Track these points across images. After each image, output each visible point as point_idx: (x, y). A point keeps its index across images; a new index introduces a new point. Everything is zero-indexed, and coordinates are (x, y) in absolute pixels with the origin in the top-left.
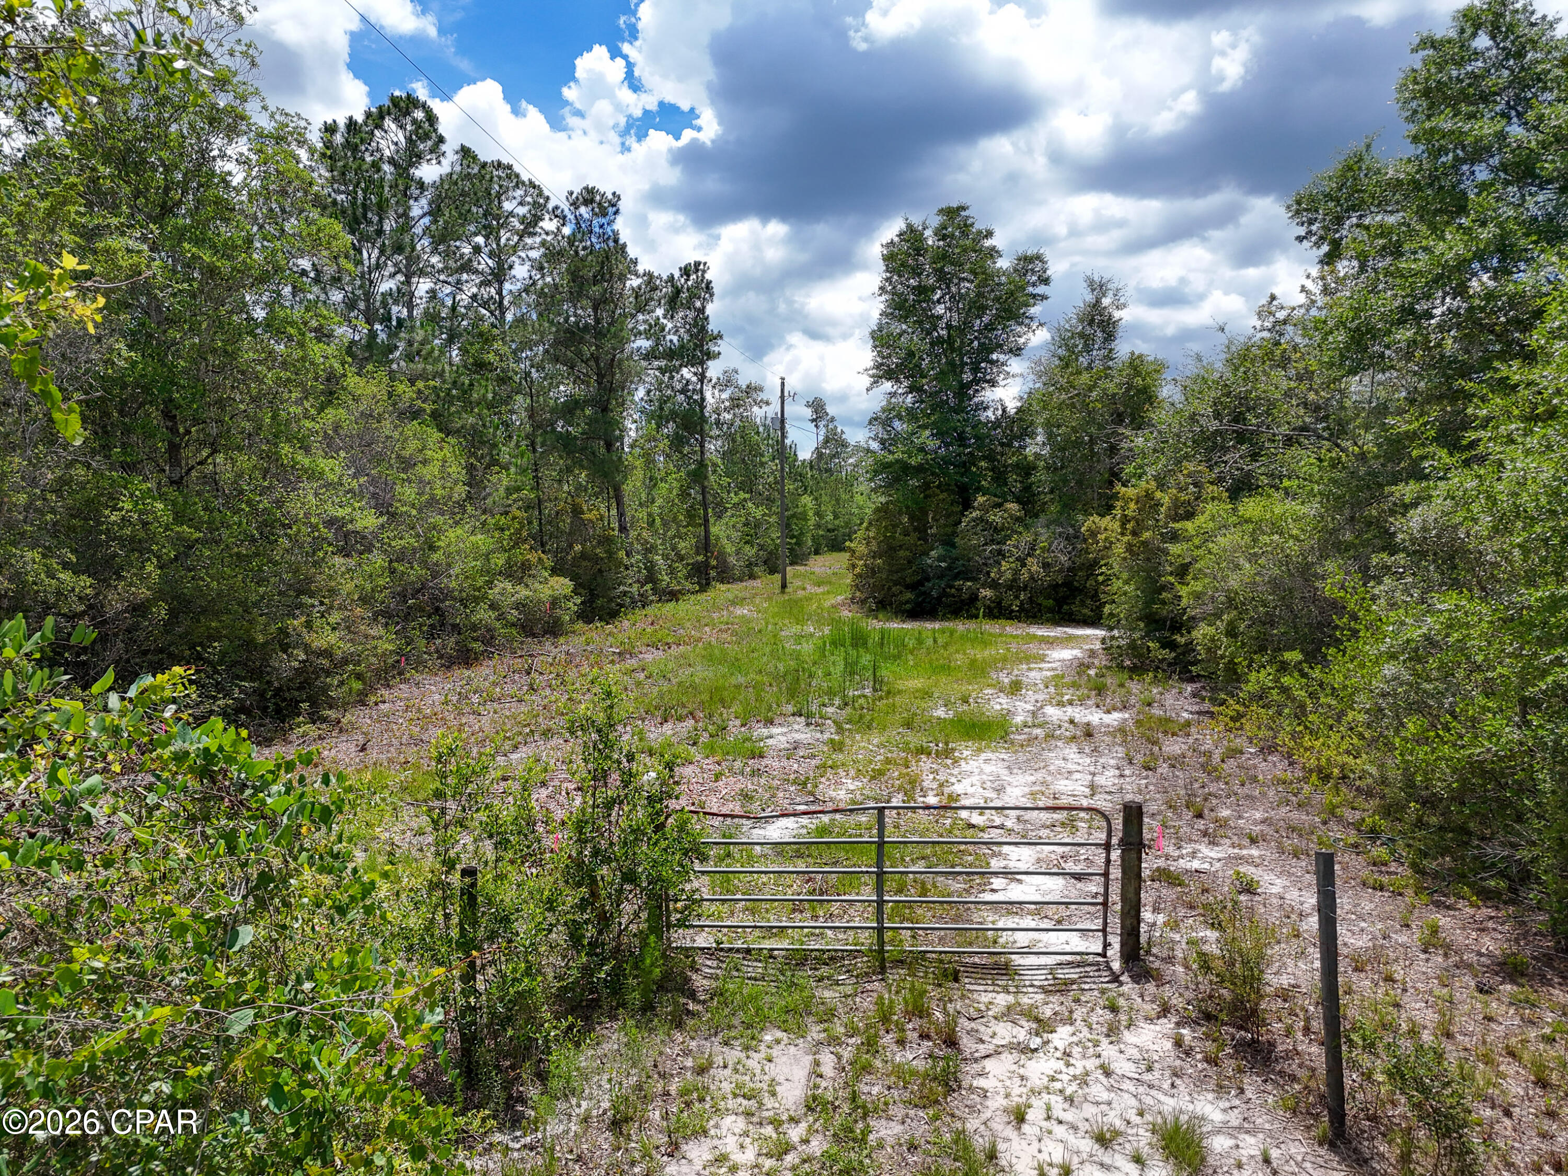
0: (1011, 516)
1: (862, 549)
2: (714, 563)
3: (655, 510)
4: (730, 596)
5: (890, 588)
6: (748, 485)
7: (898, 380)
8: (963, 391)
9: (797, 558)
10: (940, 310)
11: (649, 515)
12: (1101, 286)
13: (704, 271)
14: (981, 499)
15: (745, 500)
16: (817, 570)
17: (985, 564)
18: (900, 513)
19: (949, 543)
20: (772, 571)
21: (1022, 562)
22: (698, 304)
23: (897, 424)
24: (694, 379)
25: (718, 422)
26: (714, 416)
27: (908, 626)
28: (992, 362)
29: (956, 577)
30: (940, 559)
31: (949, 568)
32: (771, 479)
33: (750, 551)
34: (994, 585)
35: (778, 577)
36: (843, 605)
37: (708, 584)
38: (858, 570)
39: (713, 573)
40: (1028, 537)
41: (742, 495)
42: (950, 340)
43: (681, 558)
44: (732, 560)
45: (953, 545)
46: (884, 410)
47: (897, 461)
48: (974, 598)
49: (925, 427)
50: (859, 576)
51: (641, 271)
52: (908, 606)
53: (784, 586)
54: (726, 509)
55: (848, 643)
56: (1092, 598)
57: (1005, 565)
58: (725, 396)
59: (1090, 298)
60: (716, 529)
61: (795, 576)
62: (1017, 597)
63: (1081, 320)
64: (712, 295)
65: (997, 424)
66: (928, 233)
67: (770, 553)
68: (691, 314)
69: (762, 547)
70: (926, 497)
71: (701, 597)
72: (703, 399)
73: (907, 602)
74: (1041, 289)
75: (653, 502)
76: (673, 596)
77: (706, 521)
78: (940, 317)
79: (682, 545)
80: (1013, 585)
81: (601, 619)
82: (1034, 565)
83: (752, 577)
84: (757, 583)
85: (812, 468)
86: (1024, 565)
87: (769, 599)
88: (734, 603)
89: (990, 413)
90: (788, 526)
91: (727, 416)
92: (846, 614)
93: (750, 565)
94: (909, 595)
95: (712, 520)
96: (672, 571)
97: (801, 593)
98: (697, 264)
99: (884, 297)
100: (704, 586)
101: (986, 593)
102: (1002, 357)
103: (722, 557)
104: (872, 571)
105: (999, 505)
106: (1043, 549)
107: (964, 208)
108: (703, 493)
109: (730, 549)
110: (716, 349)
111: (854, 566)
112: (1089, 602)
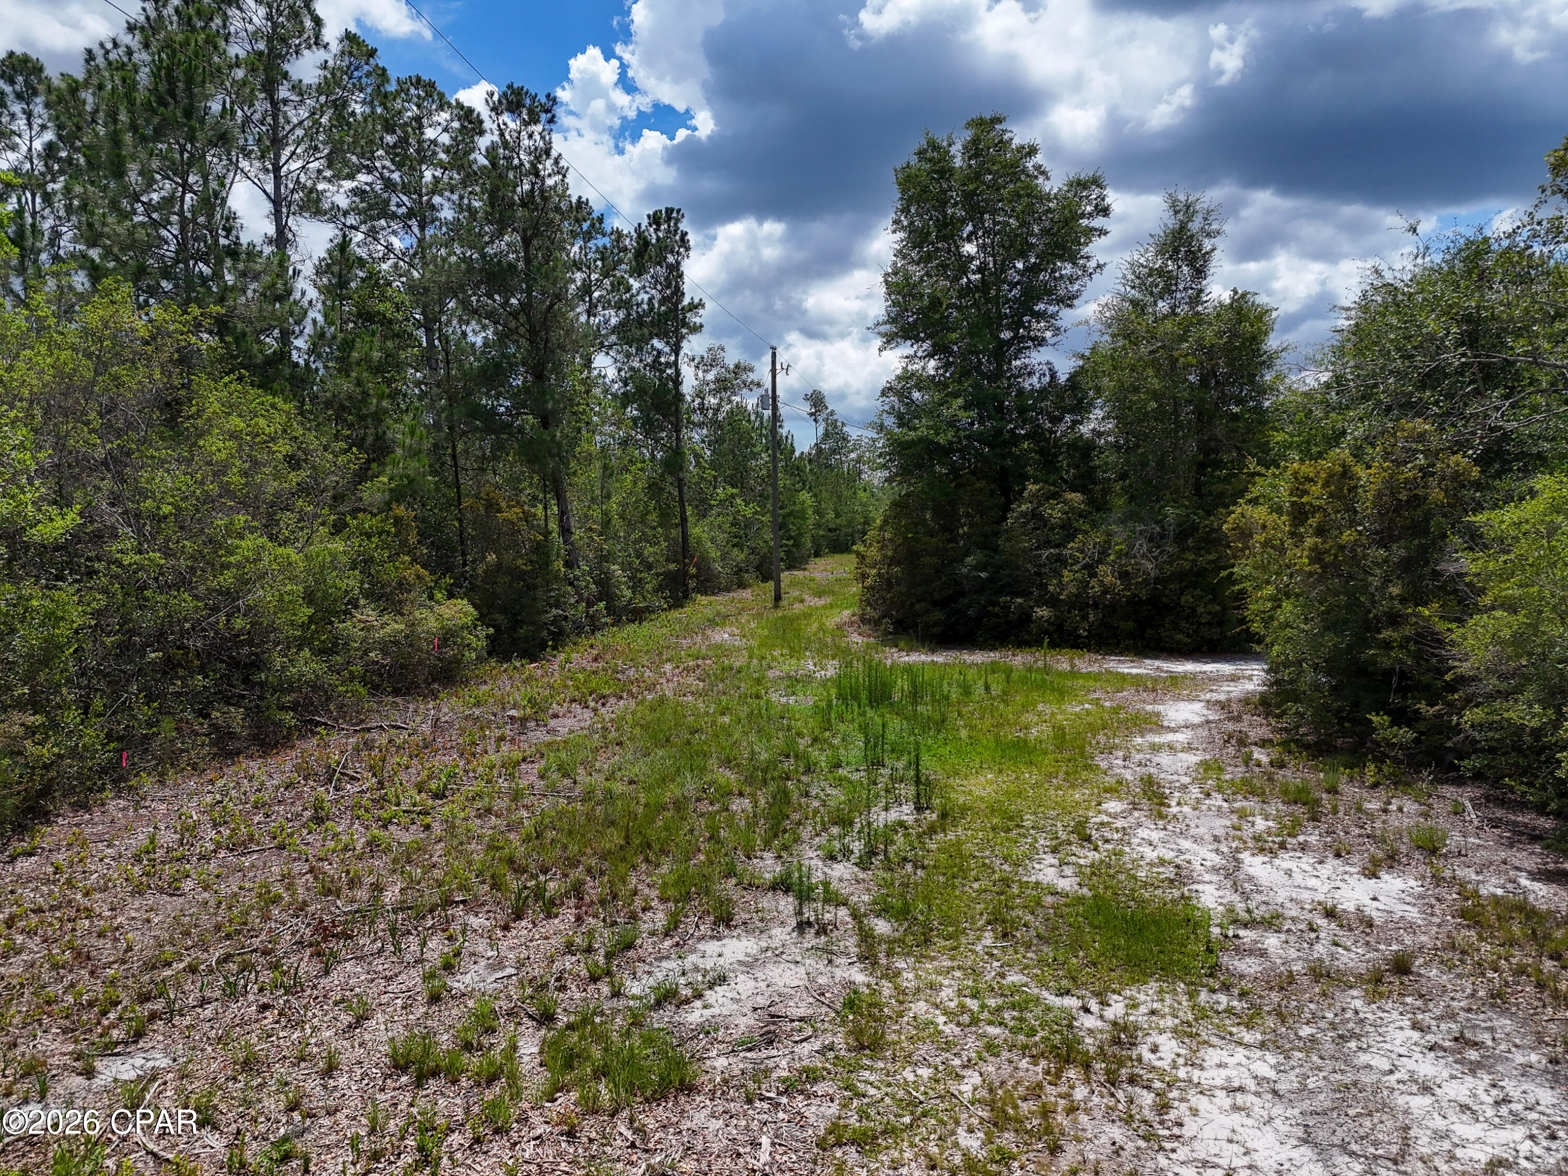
0: (1072, 509)
1: (873, 553)
2: (693, 571)
3: (614, 506)
4: (709, 612)
5: (912, 605)
6: (738, 479)
7: (917, 339)
8: (1001, 353)
9: (794, 562)
10: (970, 249)
11: (605, 513)
12: (1188, 207)
13: (677, 221)
14: (1032, 487)
15: (733, 496)
16: (818, 576)
17: (1039, 574)
18: (924, 508)
19: (987, 543)
20: (765, 579)
21: (1091, 569)
22: (671, 259)
23: (916, 395)
24: (667, 349)
25: (702, 407)
26: (698, 401)
27: (939, 658)
28: (1040, 316)
29: (1001, 591)
30: (976, 568)
31: (990, 580)
32: (764, 472)
33: (739, 556)
34: (1053, 602)
35: (771, 584)
36: (852, 624)
37: (686, 597)
38: (869, 582)
39: (692, 584)
40: (1098, 538)
41: (731, 490)
42: (984, 287)
43: (649, 567)
44: (717, 567)
45: (996, 550)
46: (899, 378)
47: (921, 440)
48: (1026, 618)
49: (956, 395)
50: (872, 587)
51: (609, 230)
52: (937, 630)
53: (778, 598)
54: (711, 507)
55: (864, 696)
56: (1187, 618)
57: (1067, 576)
58: (711, 376)
59: (1172, 223)
60: (696, 530)
61: (792, 584)
62: (1085, 618)
63: (1160, 252)
64: (688, 249)
65: (1043, 393)
66: (956, 150)
67: (764, 557)
68: (661, 271)
69: (753, 551)
70: (958, 487)
71: (675, 614)
72: (678, 373)
73: (935, 624)
74: (1098, 222)
75: (608, 497)
76: (637, 615)
77: (684, 520)
78: (971, 258)
79: (649, 550)
80: (1080, 602)
81: (521, 656)
82: (1107, 574)
83: (742, 585)
84: (746, 594)
85: (810, 461)
86: (1093, 575)
87: (759, 616)
88: (712, 623)
89: (1035, 380)
90: (782, 526)
91: (713, 401)
92: (856, 640)
93: (739, 571)
94: (938, 615)
95: (691, 519)
96: (636, 584)
97: (798, 608)
98: (669, 211)
99: (901, 235)
100: (678, 602)
101: (1042, 612)
102: (1052, 309)
103: (704, 566)
104: (888, 583)
105: (1055, 496)
106: (1119, 554)
107: (999, 120)
108: (680, 488)
109: (714, 553)
110: (697, 320)
111: (864, 576)
112: (1183, 624)
